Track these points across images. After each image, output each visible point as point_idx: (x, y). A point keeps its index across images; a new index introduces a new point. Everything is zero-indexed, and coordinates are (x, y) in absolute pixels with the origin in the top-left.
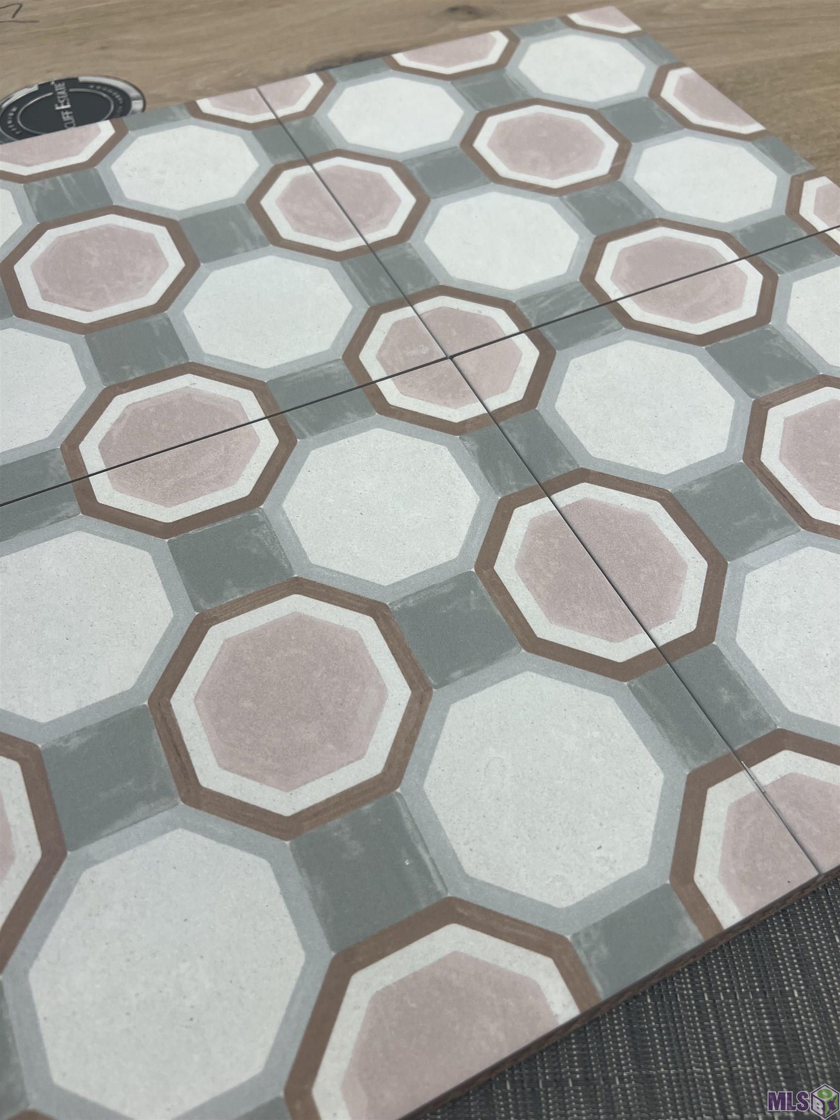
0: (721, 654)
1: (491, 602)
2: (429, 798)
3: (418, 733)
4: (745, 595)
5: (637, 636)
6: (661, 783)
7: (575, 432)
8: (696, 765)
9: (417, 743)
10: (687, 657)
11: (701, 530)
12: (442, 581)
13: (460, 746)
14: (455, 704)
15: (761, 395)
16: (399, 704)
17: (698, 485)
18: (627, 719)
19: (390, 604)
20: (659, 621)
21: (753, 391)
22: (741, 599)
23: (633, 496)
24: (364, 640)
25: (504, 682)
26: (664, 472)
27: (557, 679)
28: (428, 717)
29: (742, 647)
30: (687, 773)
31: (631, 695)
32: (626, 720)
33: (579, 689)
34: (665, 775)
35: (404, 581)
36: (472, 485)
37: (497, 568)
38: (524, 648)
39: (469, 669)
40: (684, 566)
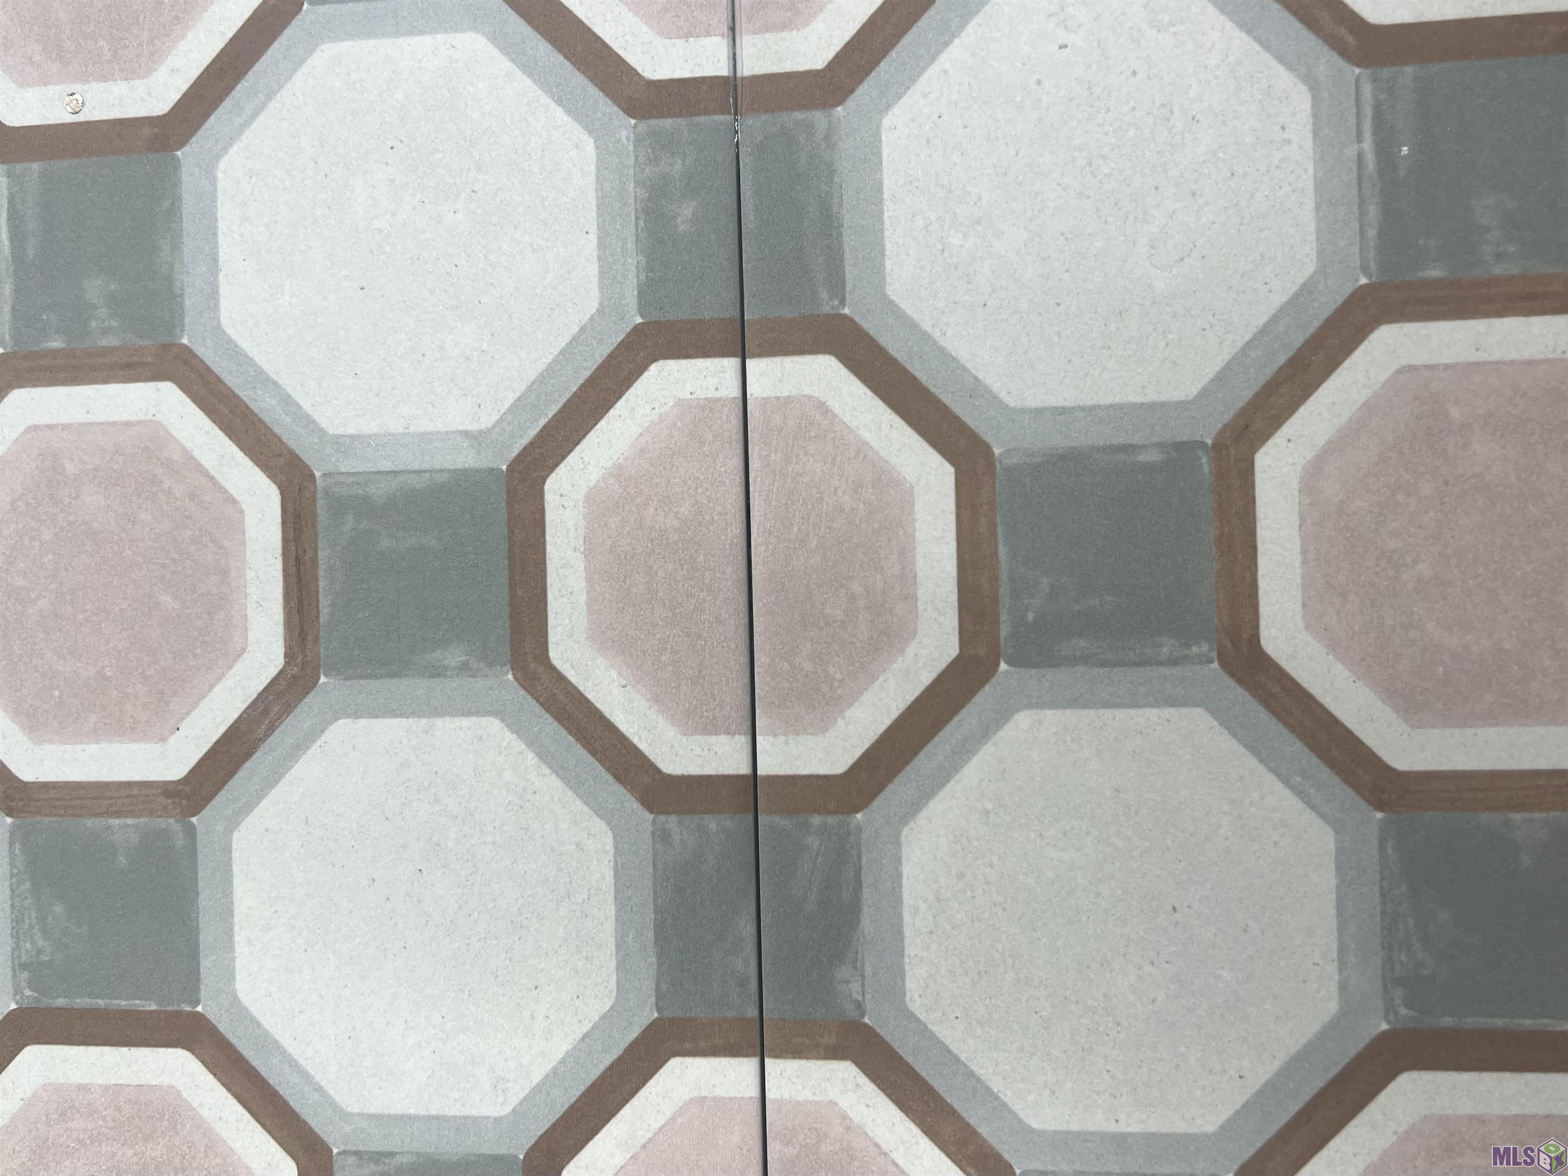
0: (641, 294)
1: (1005, 579)
2: (1314, 245)
3: (1280, 370)
4: (520, 388)
5: (768, 393)
6: (896, 110)
7: (612, 912)
8: (818, 117)
9: (1291, 353)
10: (707, 315)
11: (510, 559)
12: (1080, 669)
13: (1214, 316)
14: (1183, 398)
15: (172, 824)
16: (1289, 441)
17: (446, 662)
18: (883, 245)
19: (1212, 662)
20: (709, 406)
21: (180, 841)
22: (533, 383)
23: (590, 696)
24: (1300, 604)
25: (1067, 404)
26: (493, 725)
27: (965, 369)
28: (1245, 393)
29: (595, 292)
30: (839, 109)
31: (849, 286)
32: (887, 242)
33: (937, 335)
34: (881, 121)
35: (1156, 704)
36: (900, 876)
37: (952, 650)
38: (993, 454)
39: (1122, 457)
40: (591, 497)
